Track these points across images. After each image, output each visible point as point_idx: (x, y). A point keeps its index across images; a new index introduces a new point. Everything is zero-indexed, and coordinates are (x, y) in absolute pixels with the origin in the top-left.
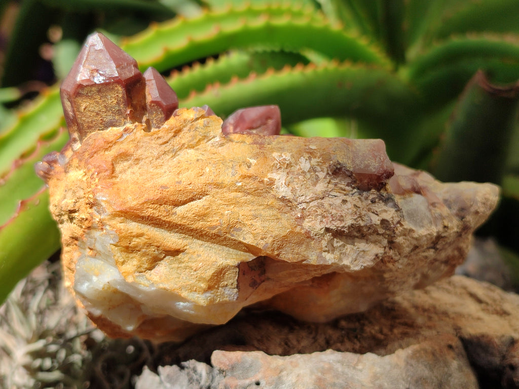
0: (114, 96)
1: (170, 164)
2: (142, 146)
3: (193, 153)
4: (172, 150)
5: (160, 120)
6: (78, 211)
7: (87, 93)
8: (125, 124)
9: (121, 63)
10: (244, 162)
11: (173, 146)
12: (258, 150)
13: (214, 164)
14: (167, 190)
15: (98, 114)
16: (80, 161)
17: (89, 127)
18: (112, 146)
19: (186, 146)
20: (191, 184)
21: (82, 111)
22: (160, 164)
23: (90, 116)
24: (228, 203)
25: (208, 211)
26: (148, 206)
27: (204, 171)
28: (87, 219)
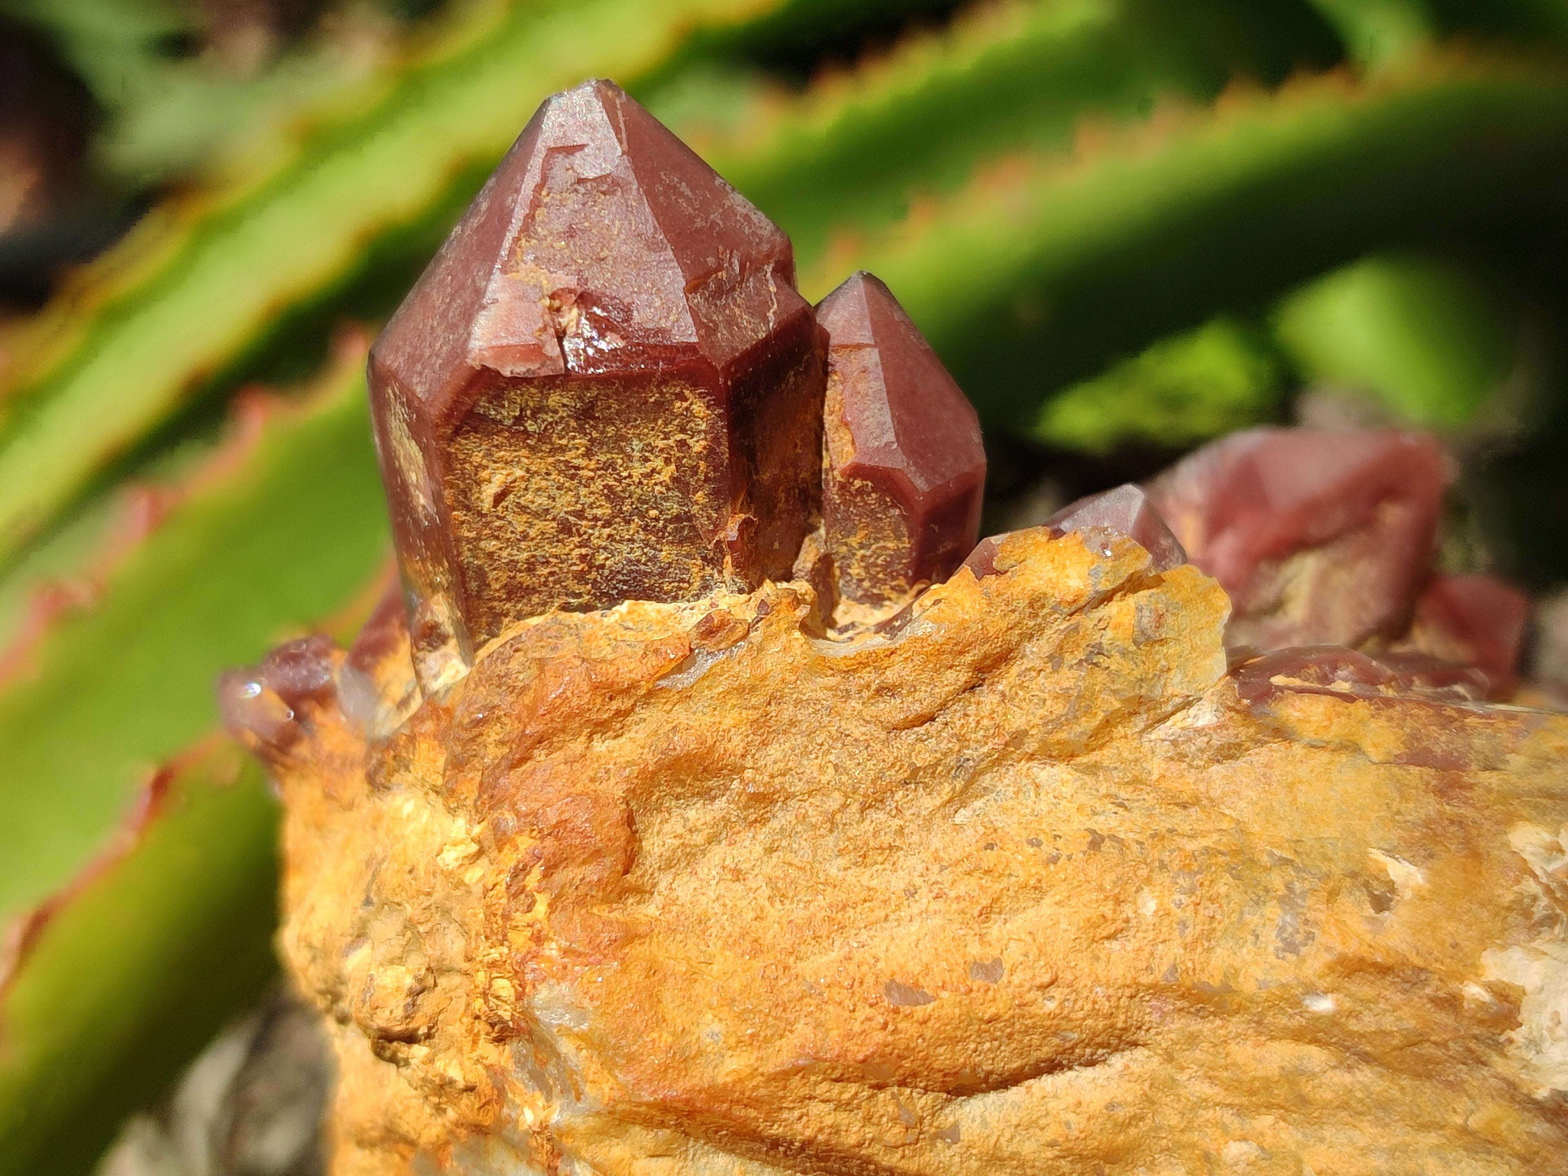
0: (661, 444)
1: (936, 841)
2: (792, 723)
3: (1066, 791)
4: (951, 760)
5: (888, 564)
6: (429, 1036)
7: (519, 420)
8: (706, 587)
9: (711, 261)
10: (1354, 875)
11: (962, 739)
12: (1431, 806)
13: (1185, 869)
14: (920, 1012)
15: (566, 528)
16: (457, 764)
17: (515, 591)
18: (631, 710)
19: (1031, 746)
20: (1052, 983)
21: (487, 505)
22: (886, 840)
23: (525, 537)
24: (1245, 1100)
25: (1133, 1131)
26: (804, 1091)
27: (1128, 910)
28: (470, 1089)
